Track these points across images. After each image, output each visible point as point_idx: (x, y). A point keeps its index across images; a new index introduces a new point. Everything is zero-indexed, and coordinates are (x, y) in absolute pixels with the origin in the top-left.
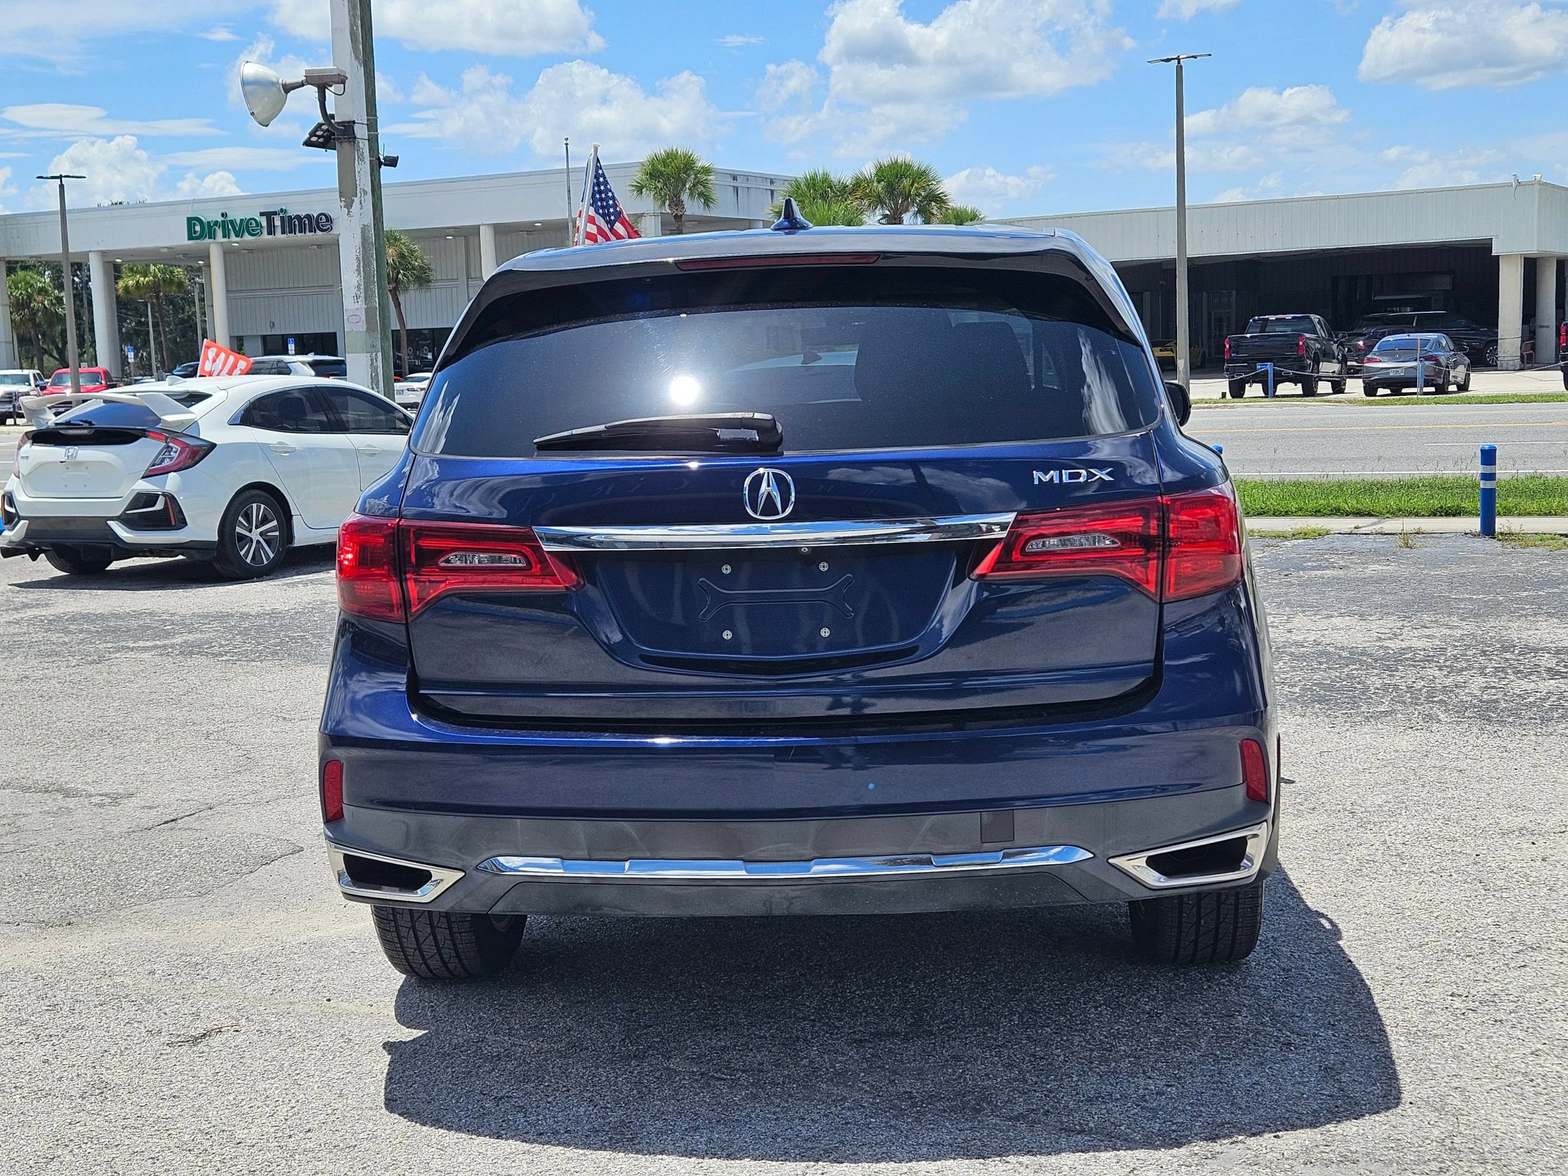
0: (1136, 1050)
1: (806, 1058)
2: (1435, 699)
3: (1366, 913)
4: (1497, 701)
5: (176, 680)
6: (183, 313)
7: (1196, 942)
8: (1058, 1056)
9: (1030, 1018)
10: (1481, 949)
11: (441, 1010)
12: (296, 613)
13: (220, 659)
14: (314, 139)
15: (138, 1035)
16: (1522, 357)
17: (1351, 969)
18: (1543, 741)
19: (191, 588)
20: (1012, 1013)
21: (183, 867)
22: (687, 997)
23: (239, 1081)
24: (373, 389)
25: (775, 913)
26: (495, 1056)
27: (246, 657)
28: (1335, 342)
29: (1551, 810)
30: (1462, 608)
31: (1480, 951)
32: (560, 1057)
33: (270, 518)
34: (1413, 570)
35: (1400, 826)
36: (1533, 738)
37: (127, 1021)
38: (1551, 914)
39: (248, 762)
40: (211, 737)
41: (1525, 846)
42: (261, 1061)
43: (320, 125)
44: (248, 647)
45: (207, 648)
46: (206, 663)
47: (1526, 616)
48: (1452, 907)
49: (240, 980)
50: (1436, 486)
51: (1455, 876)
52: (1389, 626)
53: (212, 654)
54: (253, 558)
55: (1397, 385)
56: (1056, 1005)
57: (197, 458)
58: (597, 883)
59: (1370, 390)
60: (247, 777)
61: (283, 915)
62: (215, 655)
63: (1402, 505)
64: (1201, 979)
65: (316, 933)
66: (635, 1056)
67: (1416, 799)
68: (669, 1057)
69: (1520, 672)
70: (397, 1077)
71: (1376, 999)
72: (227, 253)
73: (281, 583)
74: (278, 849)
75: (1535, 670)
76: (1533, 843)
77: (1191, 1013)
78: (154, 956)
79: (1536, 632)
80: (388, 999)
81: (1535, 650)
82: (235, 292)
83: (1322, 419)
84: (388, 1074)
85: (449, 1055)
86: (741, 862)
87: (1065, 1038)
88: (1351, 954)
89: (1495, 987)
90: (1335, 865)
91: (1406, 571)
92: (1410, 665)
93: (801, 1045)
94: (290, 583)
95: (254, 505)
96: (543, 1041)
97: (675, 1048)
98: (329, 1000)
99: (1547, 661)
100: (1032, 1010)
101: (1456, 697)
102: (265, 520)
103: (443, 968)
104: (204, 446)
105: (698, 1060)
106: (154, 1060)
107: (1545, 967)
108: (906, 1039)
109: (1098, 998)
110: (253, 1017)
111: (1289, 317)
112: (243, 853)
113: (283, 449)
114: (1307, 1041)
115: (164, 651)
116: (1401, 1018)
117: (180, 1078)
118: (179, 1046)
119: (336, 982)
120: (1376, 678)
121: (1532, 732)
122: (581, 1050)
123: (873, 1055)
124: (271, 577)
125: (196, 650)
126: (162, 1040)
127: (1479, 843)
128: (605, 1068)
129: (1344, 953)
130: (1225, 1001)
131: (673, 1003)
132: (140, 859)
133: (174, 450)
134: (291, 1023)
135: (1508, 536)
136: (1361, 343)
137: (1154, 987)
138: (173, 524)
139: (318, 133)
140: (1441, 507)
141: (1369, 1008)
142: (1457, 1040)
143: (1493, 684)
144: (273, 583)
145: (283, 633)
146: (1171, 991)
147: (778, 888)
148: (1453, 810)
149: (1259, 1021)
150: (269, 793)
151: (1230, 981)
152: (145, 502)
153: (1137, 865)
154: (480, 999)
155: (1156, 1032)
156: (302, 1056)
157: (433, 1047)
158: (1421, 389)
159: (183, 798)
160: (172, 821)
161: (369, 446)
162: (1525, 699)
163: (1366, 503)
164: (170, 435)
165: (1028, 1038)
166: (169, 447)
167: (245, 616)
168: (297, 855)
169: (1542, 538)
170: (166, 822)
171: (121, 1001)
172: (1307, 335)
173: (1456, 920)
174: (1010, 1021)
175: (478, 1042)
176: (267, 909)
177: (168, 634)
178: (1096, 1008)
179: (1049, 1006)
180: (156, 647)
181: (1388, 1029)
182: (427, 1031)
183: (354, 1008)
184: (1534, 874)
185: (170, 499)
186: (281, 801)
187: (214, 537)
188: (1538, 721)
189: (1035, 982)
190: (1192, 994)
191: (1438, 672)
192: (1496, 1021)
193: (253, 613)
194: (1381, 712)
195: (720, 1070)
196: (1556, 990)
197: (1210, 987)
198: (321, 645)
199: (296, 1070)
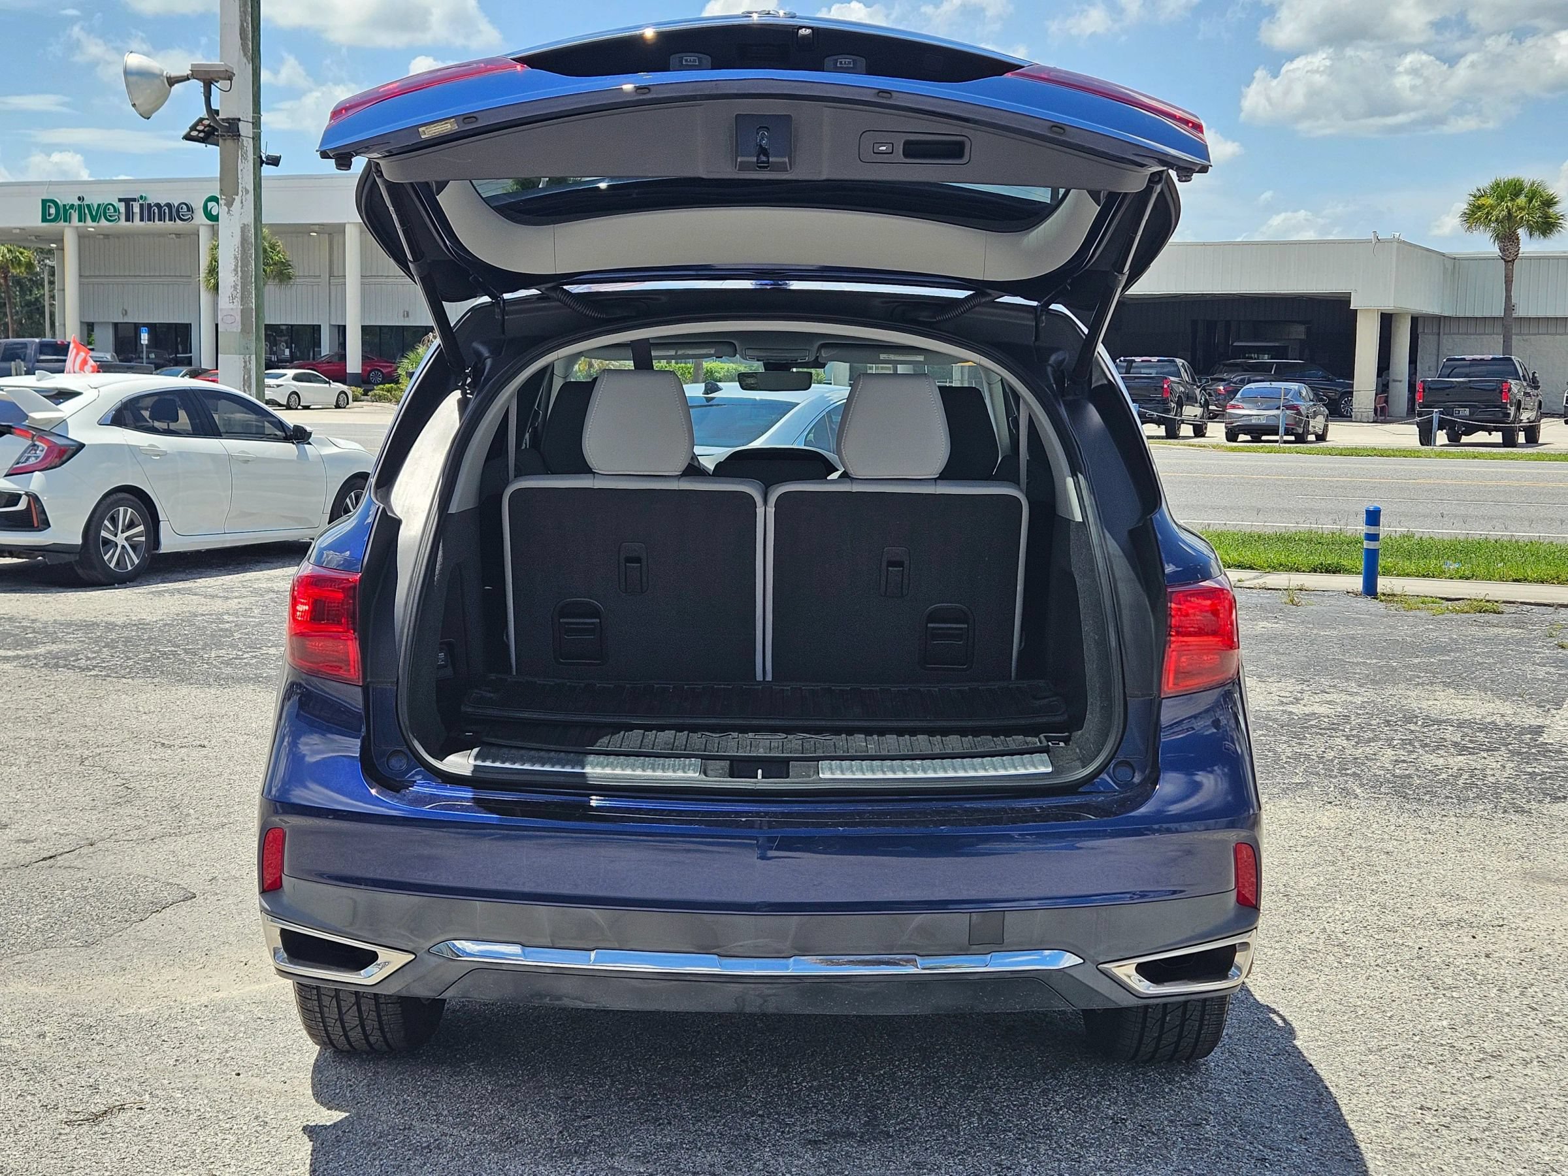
0: (1106, 1161)
1: (759, 1160)
2: (1348, 772)
3: (1318, 1010)
4: (1409, 776)
5: (43, 696)
6: (31, 295)
7: (1159, 1038)
8: (1026, 1166)
9: (990, 1120)
10: (1442, 1055)
11: (361, 1090)
12: (165, 625)
13: (89, 674)
14: (194, 133)
15: (32, 1110)
16: (1376, 410)
17: (1312, 1074)
18: (1464, 823)
19: (51, 592)
20: (971, 1115)
21: (68, 912)
22: (624, 1083)
23: (148, 1169)
24: (245, 391)
25: (748, 1010)
26: (425, 1148)
27: (116, 673)
28: (1198, 387)
29: (1485, 901)
30: (1359, 674)
31: (1441, 1058)
32: (495, 1151)
33: (136, 522)
34: (1302, 628)
35: (1337, 913)
36: (1454, 819)
37: (19, 1093)
38: (1506, 1018)
39: (127, 793)
40: (86, 763)
41: (1466, 940)
42: (170, 1146)
43: (201, 120)
44: (115, 661)
45: (74, 661)
46: (73, 678)
47: (1422, 684)
48: (1404, 1005)
49: (139, 1047)
50: (1313, 540)
51: (1401, 971)
52: (1288, 689)
53: (80, 668)
54: (118, 563)
55: (1257, 433)
56: (1015, 1105)
57: (65, 458)
58: (560, 973)
59: (1232, 436)
60: (128, 810)
61: (179, 973)
62: (82, 669)
63: (1283, 560)
64: (1161, 1081)
65: (217, 994)
66: (576, 1152)
67: (1348, 882)
68: (613, 1154)
69: (1426, 745)
70: (322, 1169)
71: (1344, 1110)
72: (82, 237)
73: (146, 591)
74: (169, 894)
75: (1440, 745)
76: (1474, 937)
77: (1156, 1120)
78: (42, 1015)
79: (1435, 702)
80: (301, 1075)
81: (1439, 722)
82: (87, 277)
83: (1191, 465)
84: (311, 1165)
85: (375, 1144)
86: (716, 956)
87: (1030, 1146)
88: (1312, 1057)
89: (1465, 1100)
90: (1278, 954)
91: (1296, 630)
92: (1317, 734)
93: (752, 1144)
94: (156, 592)
95: (122, 509)
96: (474, 1131)
97: (618, 1144)
98: (238, 1074)
99: (1452, 735)
100: (991, 1111)
101: (1369, 771)
102: (131, 525)
103: (364, 1041)
104: (73, 446)
105: (644, 1158)
106: (52, 1141)
107: (1511, 1079)
108: (862, 1142)
109: (1057, 1099)
110: (157, 1092)
111: (1155, 359)
112: (131, 897)
113: (153, 452)
114: (1281, 1156)
115: (26, 662)
116: (1373, 1133)
117: (82, 1164)
118: (79, 1125)
119: (244, 1053)
120: (1285, 745)
121: (1451, 813)
122: (517, 1143)
123: (830, 1159)
124: (135, 584)
125: (61, 662)
126: (59, 1116)
127: (1418, 934)
128: (544, 1165)
129: (1303, 1055)
130: (1190, 1107)
131: (609, 1090)
132: (21, 901)
133: (40, 448)
134: (200, 1100)
135: (1391, 596)
136: (1221, 388)
137: (1114, 1088)
138: (36, 525)
139: (198, 128)
140: (1322, 564)
141: (1339, 1120)
142: (1435, 1161)
143: (1403, 758)
144: (137, 591)
145: (153, 647)
146: (1132, 1094)
147: (752, 986)
148: (1387, 897)
149: (1229, 1132)
150: (154, 830)
151: (1191, 1084)
152: (7, 501)
153: (1126, 971)
154: (401, 1079)
155: (1123, 1141)
156: (214, 1140)
157: (357, 1134)
158: (1282, 437)
159: (62, 832)
160: (51, 857)
161: (243, 452)
162: (1437, 775)
163: (1248, 556)
164: (38, 432)
165: (992, 1144)
166: (35, 445)
167: (111, 627)
168: (189, 902)
169: (1425, 600)
170: (44, 859)
171: (10, 1069)
172: (1172, 379)
173: (1411, 1021)
174: (970, 1123)
175: (405, 1129)
176: (161, 965)
177: (31, 644)
178: (1057, 1111)
179: (1007, 1106)
180: (18, 657)
181: (1362, 1146)
182: (347, 1114)
183: (266, 1085)
184: (1481, 972)
185: (34, 498)
186: (166, 839)
187: (79, 541)
188: (1455, 801)
189: (989, 1078)
190: (1154, 1098)
191: (1345, 742)
192: (1471, 1140)
193: (119, 623)
194: (1297, 784)
195: (668, 1171)
196: (1526, 1105)
197: (1171, 1090)
198: (194, 663)
199: (210, 1157)
